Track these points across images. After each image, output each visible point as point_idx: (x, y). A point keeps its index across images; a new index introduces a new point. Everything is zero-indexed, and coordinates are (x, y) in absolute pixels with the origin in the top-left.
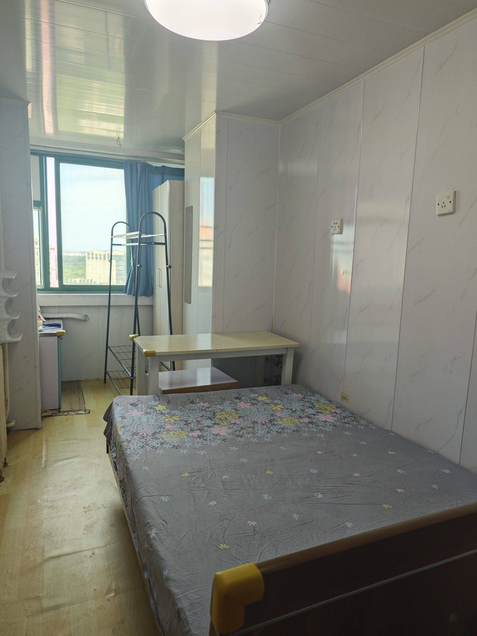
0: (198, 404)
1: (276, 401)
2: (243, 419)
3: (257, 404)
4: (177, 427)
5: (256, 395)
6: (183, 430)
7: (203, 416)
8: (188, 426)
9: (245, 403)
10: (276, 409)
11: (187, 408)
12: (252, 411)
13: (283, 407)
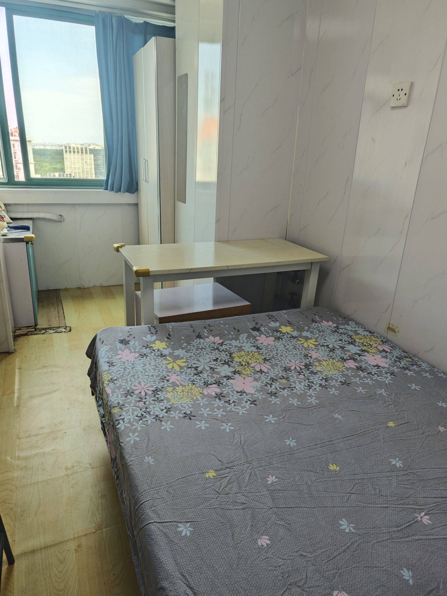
0: (206, 339)
1: (305, 334)
2: (270, 364)
3: (282, 339)
4: (185, 379)
5: (278, 324)
6: (194, 384)
7: (217, 359)
8: (200, 376)
9: (267, 337)
10: (308, 346)
11: (194, 346)
12: (279, 350)
13: (317, 343)
